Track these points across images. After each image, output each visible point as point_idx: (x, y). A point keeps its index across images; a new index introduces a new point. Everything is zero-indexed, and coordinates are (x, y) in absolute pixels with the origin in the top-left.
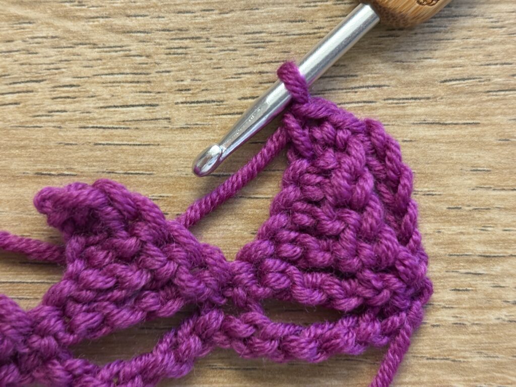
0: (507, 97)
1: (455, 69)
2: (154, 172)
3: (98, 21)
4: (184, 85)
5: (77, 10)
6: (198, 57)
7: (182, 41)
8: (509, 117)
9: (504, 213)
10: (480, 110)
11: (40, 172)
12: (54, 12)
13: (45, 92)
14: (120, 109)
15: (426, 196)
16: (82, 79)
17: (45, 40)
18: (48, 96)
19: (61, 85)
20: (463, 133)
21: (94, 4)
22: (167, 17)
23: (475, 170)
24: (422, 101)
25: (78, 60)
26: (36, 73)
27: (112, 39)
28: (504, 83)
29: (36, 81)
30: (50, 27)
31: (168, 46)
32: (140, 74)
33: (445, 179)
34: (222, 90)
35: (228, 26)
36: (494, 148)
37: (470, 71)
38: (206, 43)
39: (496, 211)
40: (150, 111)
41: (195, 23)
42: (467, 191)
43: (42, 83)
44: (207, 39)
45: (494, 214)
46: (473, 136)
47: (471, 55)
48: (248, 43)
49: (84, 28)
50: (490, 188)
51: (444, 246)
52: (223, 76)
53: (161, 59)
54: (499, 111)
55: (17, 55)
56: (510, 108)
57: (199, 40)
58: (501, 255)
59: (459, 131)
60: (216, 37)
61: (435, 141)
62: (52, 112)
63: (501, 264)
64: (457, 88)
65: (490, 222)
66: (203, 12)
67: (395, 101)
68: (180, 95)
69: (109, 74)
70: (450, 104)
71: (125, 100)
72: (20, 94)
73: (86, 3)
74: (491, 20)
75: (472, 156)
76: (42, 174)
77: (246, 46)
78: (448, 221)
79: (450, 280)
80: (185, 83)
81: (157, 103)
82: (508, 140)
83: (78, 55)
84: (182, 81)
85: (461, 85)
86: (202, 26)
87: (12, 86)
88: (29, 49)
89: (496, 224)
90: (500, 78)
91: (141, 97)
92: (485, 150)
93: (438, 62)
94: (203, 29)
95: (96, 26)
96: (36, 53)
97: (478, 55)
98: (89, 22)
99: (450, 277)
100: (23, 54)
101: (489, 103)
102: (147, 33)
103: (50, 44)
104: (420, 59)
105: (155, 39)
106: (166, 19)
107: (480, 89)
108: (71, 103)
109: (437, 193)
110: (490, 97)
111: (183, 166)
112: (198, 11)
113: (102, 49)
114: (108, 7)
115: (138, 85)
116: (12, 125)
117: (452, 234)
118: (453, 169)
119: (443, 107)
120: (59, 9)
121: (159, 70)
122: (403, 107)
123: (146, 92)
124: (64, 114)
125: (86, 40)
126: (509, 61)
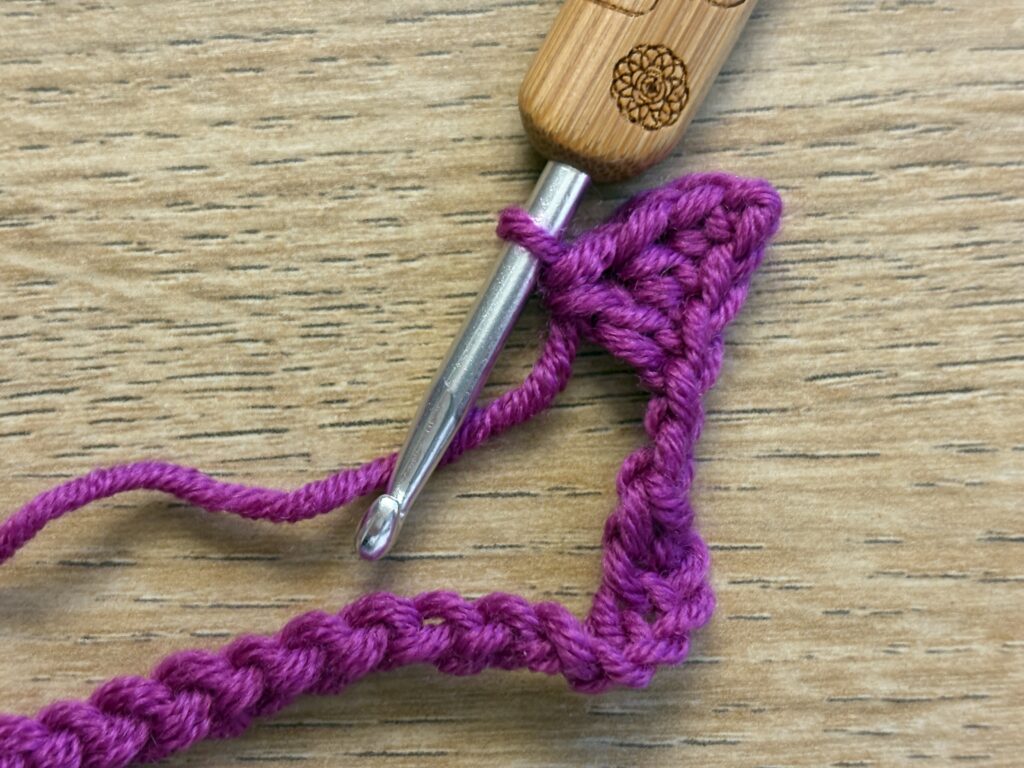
0: (929, 405)
1: (833, 355)
2: (280, 555)
3: (175, 278)
4: (335, 392)
5: (135, 259)
6: (361, 341)
7: (330, 312)
8: (934, 443)
9: (929, 620)
10: (880, 430)
11: (67, 559)
12: (91, 262)
13: (77, 410)
14: (218, 440)
15: (784, 591)
16: (146, 386)
17: (76, 314)
18: (83, 419)
19: (107, 397)
20: (849, 472)
21: (168, 246)
22: (303, 268)
23: (874, 542)
24: (773, 415)
25: (138, 351)
26: (60, 376)
27: (202, 310)
28: (925, 379)
29: (60, 391)
30: (85, 290)
31: (305, 321)
32: (255, 373)
33: (819, 559)
34: (405, 400)
35: (415, 283)
36: (907, 500)
37: (860, 358)
38: (375, 316)
39: (914, 617)
40: (273, 441)
41: (356, 279)
42: (859, 581)
43: (70, 394)
44: (378, 307)
45: (908, 623)
46: (868, 478)
47: (861, 329)
48: (452, 314)
49: (149, 291)
50: (902, 573)
51: (818, 684)
52: (408, 374)
53: (294, 346)
54: (915, 432)
55: (24, 344)
56: (935, 426)
57: (361, 310)
58: (924, 697)
59: (843, 469)
60: (393, 304)
61: (799, 489)
62: (90, 447)
63: (924, 714)
64: (837, 390)
65: (903, 637)
66: (369, 260)
67: (724, 416)
68: (329, 411)
69: (196, 376)
70: (824, 420)
71: (226, 421)
72: (31, 416)
73: (152, 246)
74: (898, 264)
75: (867, 515)
76: (71, 564)
77: (448, 320)
78: (826, 637)
79: (830, 745)
80: (337, 388)
81: (284, 426)
82: (932, 485)
83: (138, 341)
84: (332, 384)
85: (843, 385)
86: (369, 284)
87: (15, 400)
88: (47, 331)
89: (914, 641)
90: (916, 370)
91: (256, 416)
92: (889, 503)
93: (801, 343)
94: (370, 290)
95: (172, 288)
96: (60, 339)
97: (874, 329)
98: (158, 279)
99: (831, 741)
100: (36, 340)
101: (896, 418)
102: (268, 298)
103: (85, 322)
104: (768, 338)
105: (282, 309)
106: (301, 272)
107: (880, 392)
108: (125, 430)
109: (805, 584)
110: (897, 407)
111: (334, 542)
112: (360, 257)
113: (184, 330)
114: (192, 253)
115: (250, 394)
116: (16, 473)
117: (834, 661)
118: (832, 539)
119: (812, 425)
120: (103, 257)
121: (288, 365)
122: (738, 426)
123: (264, 407)
124: (112, 450)
125: (154, 313)
126: (933, 339)
